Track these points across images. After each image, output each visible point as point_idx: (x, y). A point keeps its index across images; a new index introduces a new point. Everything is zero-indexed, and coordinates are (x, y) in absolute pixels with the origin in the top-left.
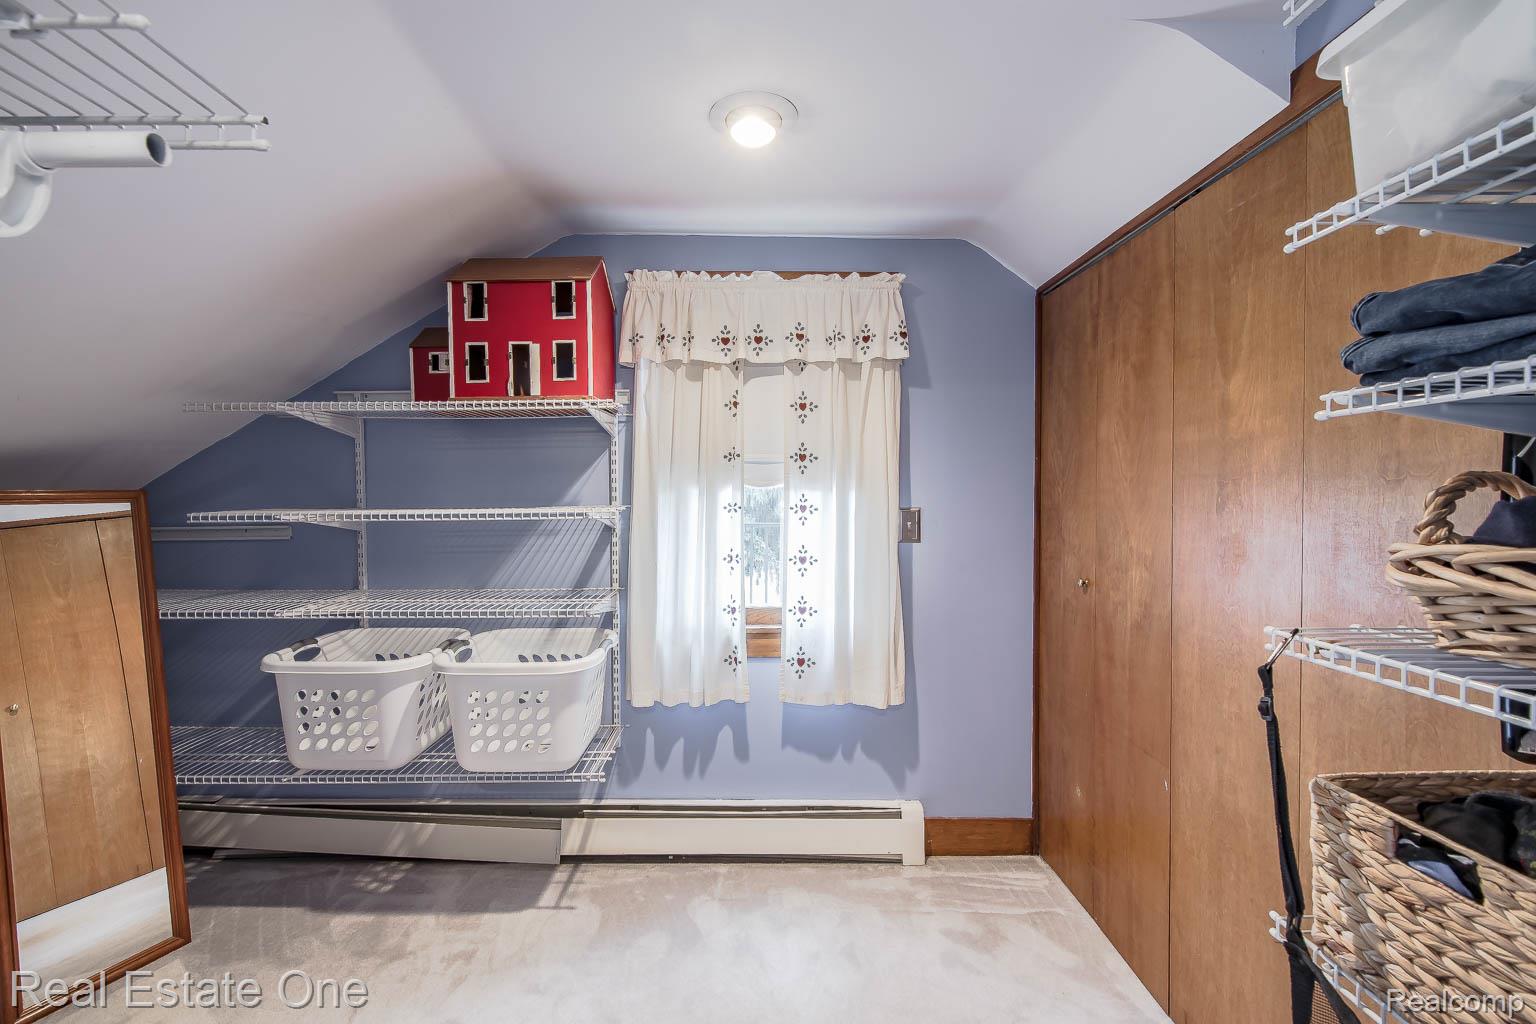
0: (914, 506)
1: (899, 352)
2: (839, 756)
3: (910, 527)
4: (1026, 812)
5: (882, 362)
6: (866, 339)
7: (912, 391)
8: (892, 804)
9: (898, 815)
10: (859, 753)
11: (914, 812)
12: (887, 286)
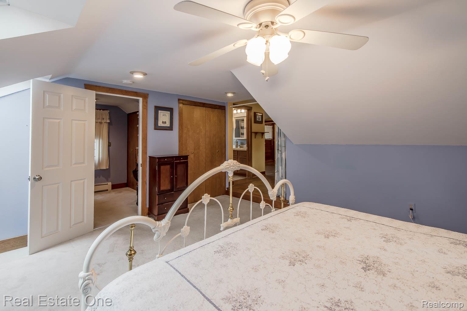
0: (110, 142)
1: (108, 121)
2: (98, 177)
3: (109, 145)
4: (126, 182)
5: (106, 123)
6: (103, 119)
7: (110, 126)
8: (107, 183)
9: (107, 184)
10: (101, 176)
11: (110, 184)
12: (107, 112)
